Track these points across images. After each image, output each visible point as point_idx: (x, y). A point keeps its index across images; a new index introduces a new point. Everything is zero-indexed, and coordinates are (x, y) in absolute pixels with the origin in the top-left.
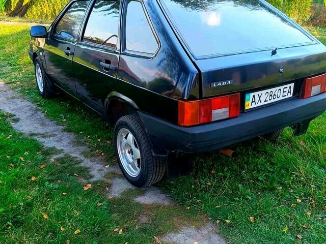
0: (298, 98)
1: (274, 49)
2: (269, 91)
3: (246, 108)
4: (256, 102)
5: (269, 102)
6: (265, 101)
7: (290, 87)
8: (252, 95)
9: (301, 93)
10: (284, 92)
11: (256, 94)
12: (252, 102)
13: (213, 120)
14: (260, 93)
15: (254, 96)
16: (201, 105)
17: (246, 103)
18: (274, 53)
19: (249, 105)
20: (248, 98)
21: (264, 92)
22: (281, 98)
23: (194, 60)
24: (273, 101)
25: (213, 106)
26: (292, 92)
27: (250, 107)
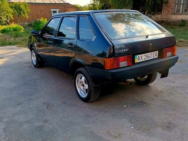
0: (161, 58)
1: (147, 35)
2: (146, 54)
3: (136, 62)
4: (140, 59)
5: (146, 60)
6: (144, 59)
7: (156, 53)
8: (138, 56)
9: (162, 56)
10: (153, 55)
11: (140, 56)
12: (138, 59)
13: (120, 67)
14: (141, 55)
15: (139, 57)
16: (114, 60)
17: (135, 60)
18: (147, 37)
19: (137, 61)
20: (136, 57)
21: (143, 55)
22: (152, 58)
23: (110, 40)
24: (148, 59)
25: (120, 60)
26: (157, 55)
27: (137, 62)
